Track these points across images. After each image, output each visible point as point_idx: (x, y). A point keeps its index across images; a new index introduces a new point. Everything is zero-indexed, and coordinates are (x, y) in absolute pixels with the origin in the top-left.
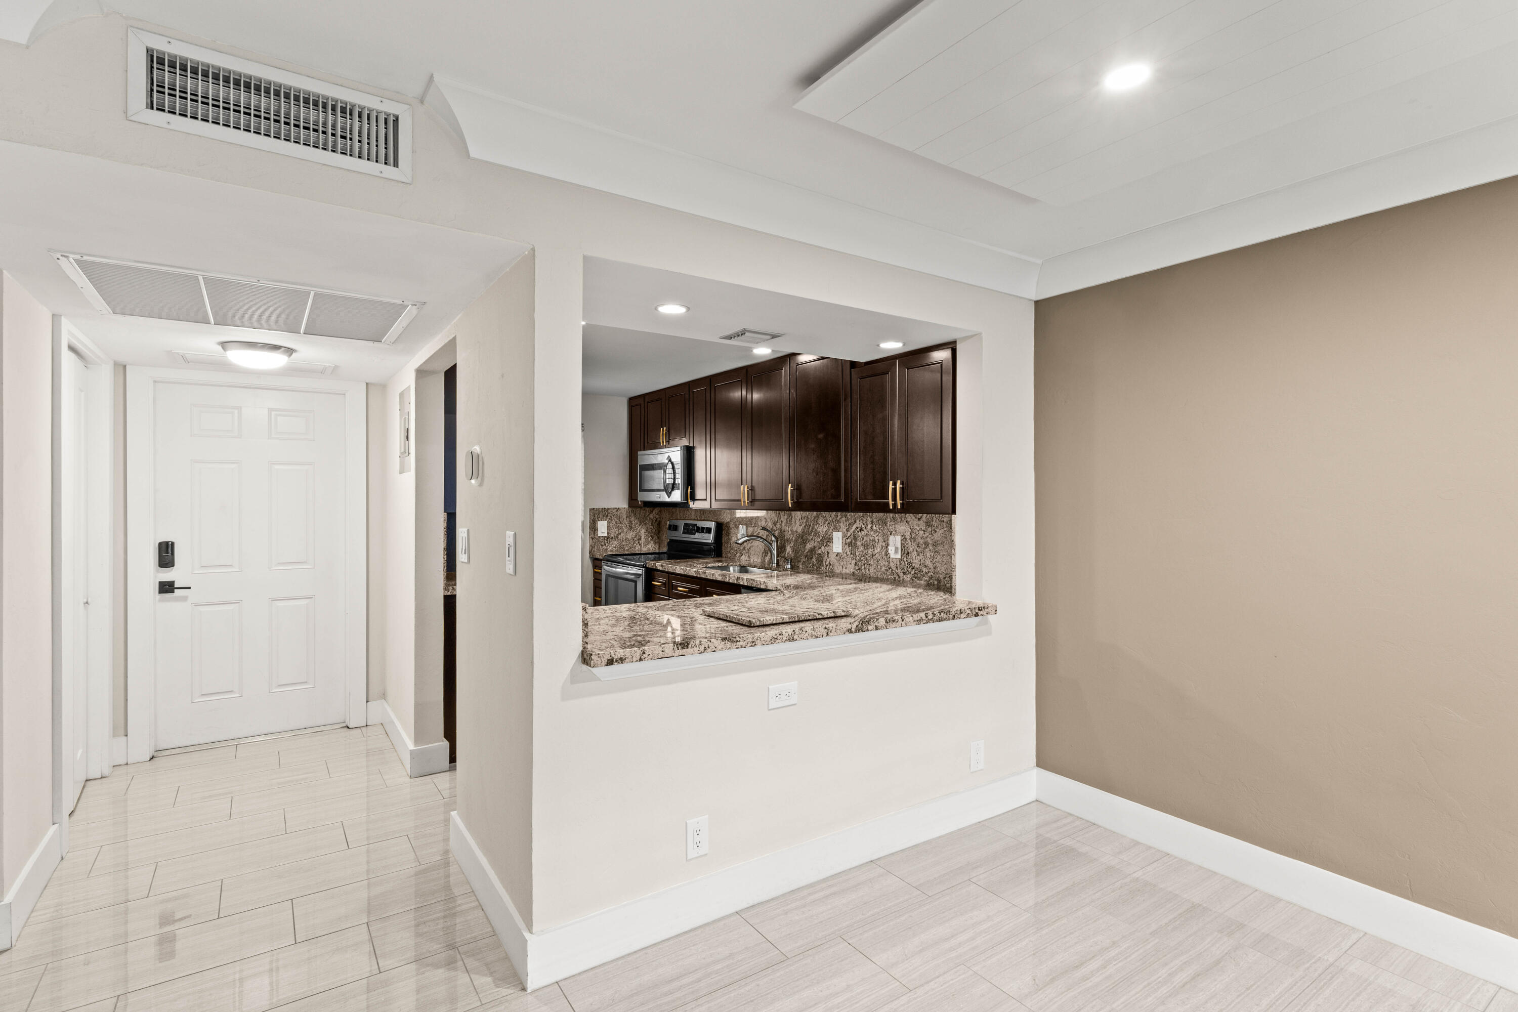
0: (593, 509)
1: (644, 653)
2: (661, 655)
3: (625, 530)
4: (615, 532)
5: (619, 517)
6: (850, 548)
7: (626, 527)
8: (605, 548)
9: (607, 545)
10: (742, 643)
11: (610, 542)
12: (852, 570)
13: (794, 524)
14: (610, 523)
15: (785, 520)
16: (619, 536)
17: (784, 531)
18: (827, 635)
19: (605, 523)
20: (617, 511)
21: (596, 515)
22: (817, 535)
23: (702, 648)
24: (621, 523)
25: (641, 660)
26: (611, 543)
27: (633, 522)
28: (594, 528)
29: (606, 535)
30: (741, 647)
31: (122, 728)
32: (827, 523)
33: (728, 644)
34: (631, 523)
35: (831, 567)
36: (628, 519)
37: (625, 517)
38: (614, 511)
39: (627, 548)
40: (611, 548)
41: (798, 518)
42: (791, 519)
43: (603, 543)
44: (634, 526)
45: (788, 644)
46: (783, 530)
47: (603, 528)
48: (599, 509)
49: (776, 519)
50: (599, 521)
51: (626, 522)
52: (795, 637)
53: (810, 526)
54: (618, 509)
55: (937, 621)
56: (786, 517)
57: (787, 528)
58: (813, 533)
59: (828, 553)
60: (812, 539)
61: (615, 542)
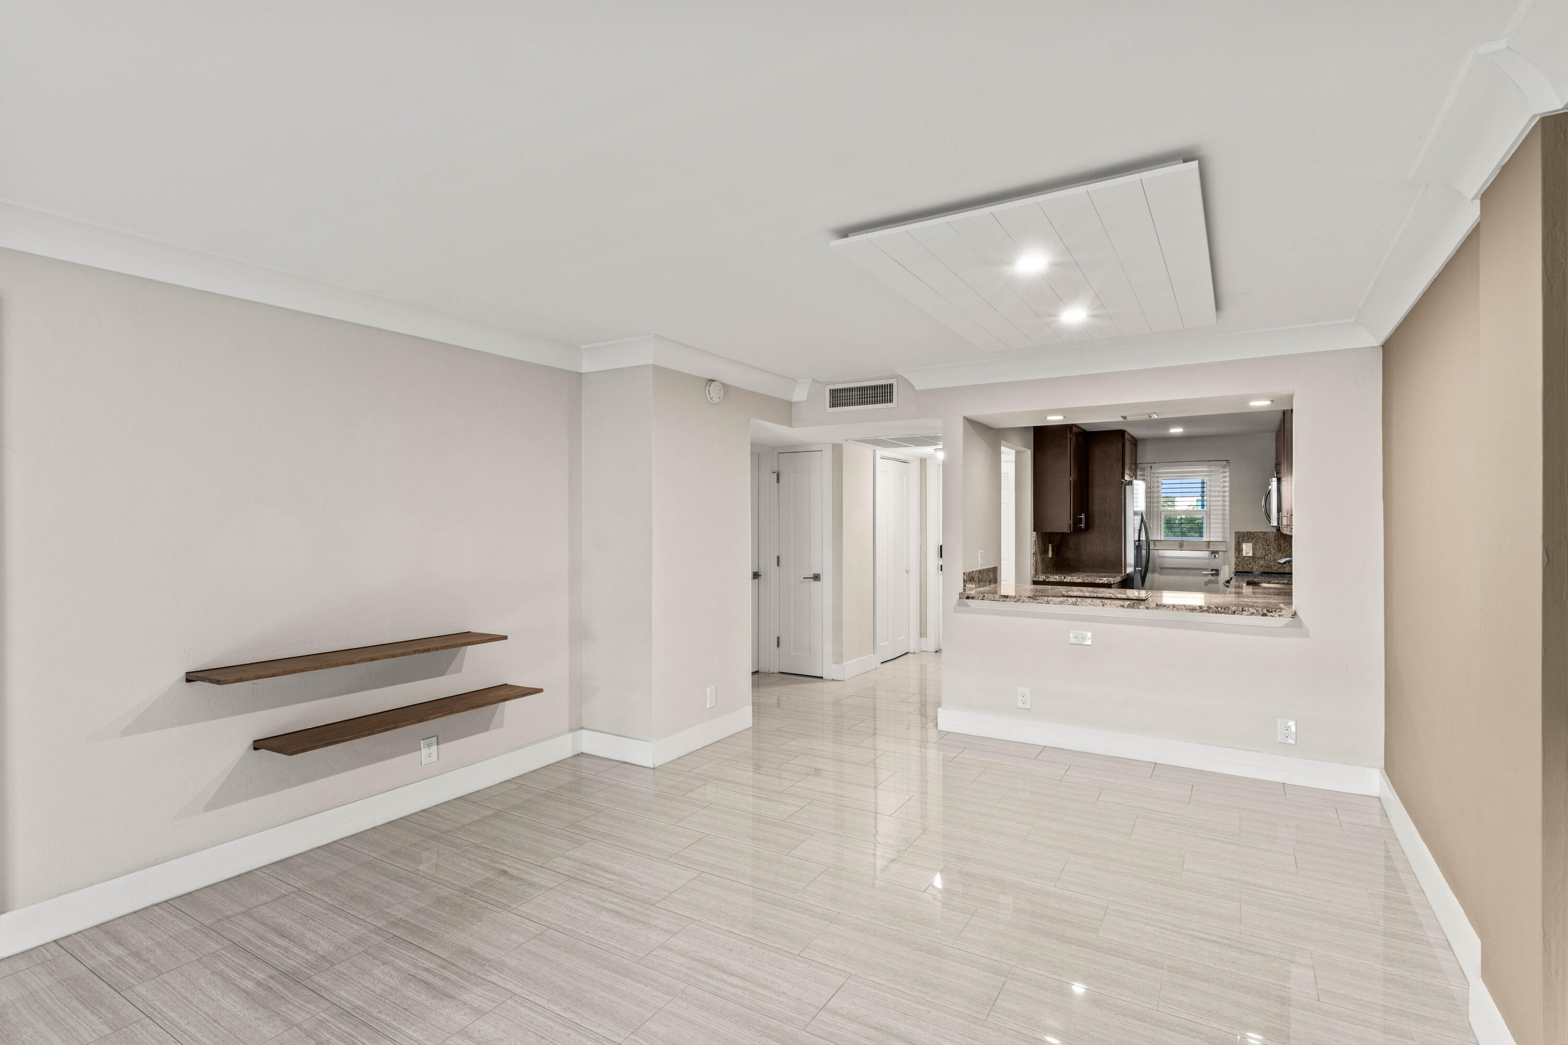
0: (1238, 532)
1: (984, 597)
2: (992, 599)
3: (1273, 552)
4: (1262, 553)
5: (1266, 540)
7: (1274, 549)
8: (1251, 566)
9: (1252, 564)
10: (1040, 601)
11: (1256, 561)
14: (1255, 545)
16: (1266, 557)
18: (1103, 605)
19: (1251, 545)
20: (1264, 534)
21: (1241, 538)
23: (1016, 600)
24: (1268, 545)
25: (982, 599)
26: (1257, 563)
27: (1283, 545)
28: (1239, 550)
29: (1251, 554)
30: (1040, 603)
31: (923, 634)
33: (1032, 600)
34: (1280, 545)
36: (1276, 542)
37: (1273, 540)
38: (1260, 535)
39: (1275, 568)
40: (1257, 567)
43: (1248, 562)
44: (1283, 549)
45: (1072, 606)
47: (1247, 549)
48: (1244, 532)
50: (1243, 542)
51: (1274, 545)
52: (1078, 603)
54: (1265, 533)
55: (1212, 612)
61: (1262, 562)
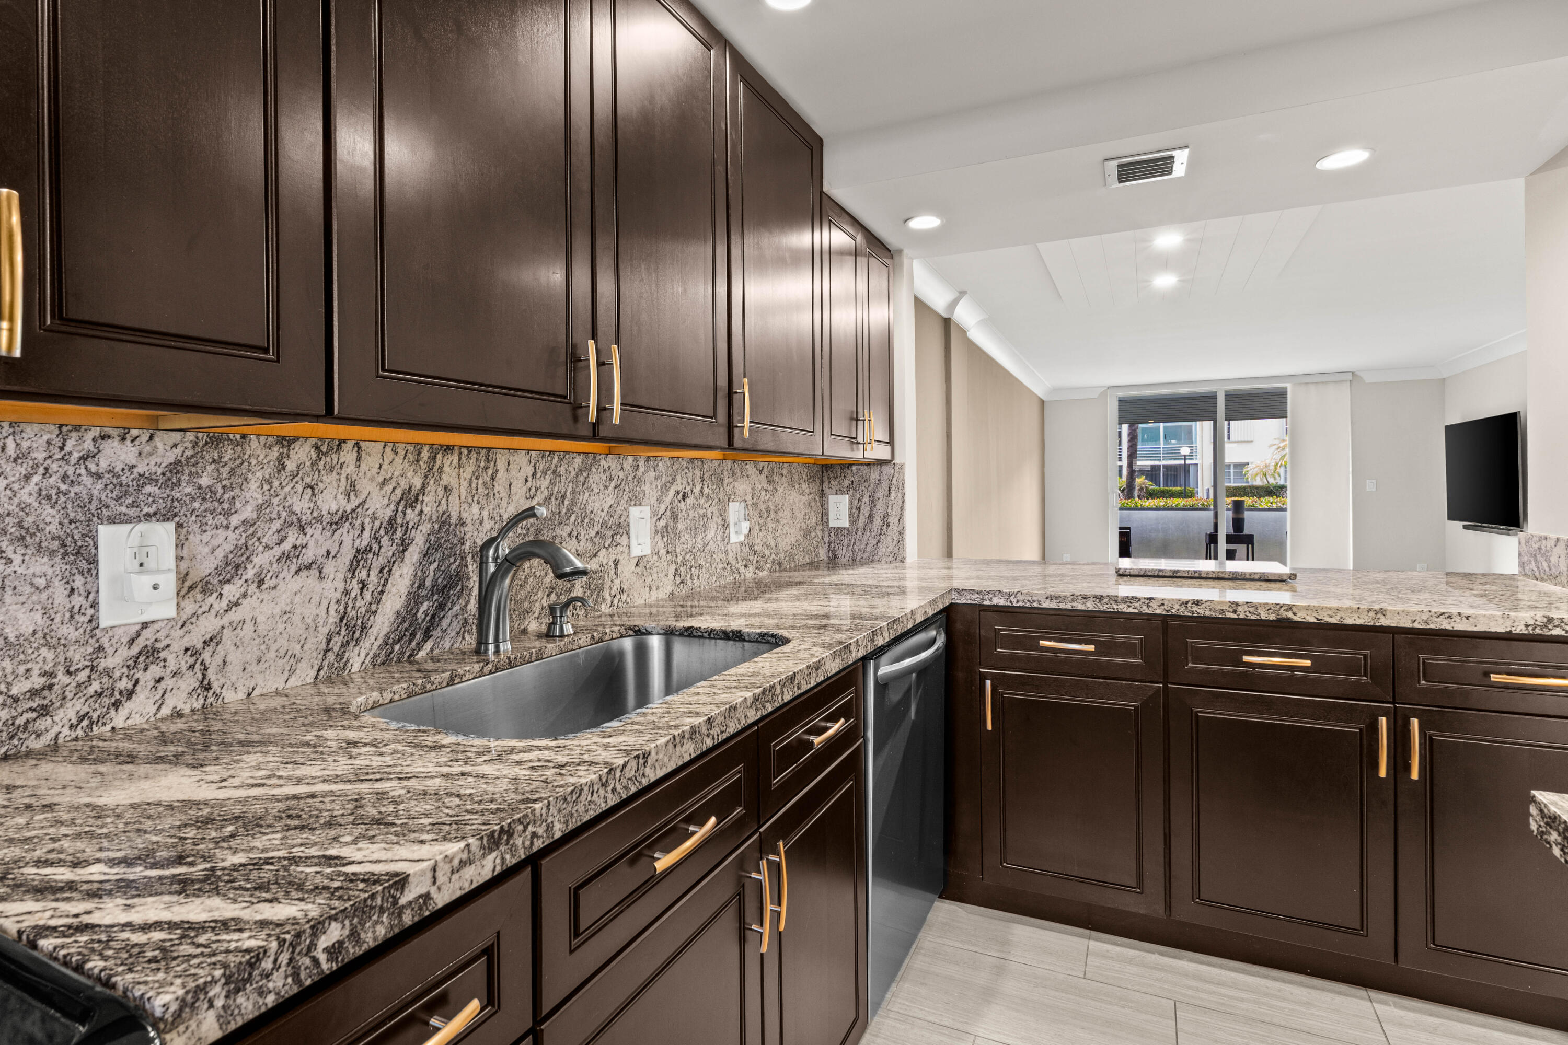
6: (665, 539)
12: (669, 589)
13: (504, 494)
15: (465, 484)
17: (462, 523)
22: (586, 520)
32: (613, 484)
35: (624, 597)
41: (522, 476)
42: (493, 479)
46: (453, 521)
49: (417, 483)
53: (564, 496)
56: (468, 471)
57: (475, 509)
58: (573, 518)
59: (616, 563)
60: (570, 535)
